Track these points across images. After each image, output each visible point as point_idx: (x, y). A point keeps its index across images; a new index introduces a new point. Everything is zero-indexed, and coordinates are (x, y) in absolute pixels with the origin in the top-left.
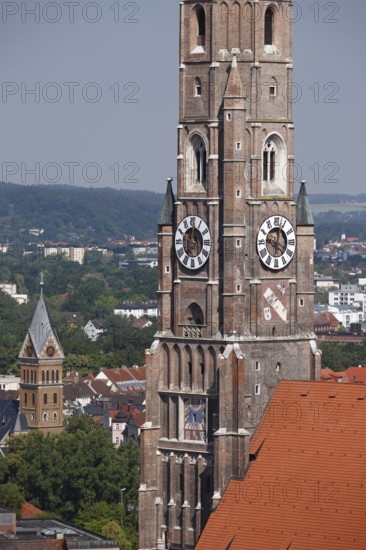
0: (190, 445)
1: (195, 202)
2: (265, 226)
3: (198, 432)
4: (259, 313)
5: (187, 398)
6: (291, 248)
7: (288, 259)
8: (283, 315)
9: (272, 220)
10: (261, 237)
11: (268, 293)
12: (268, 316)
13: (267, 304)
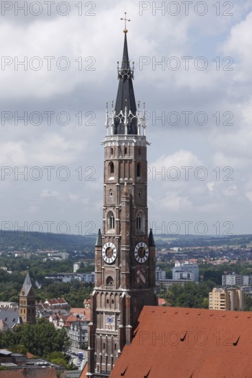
0: (108, 332)
1: (110, 237)
2: (137, 246)
3: (111, 326)
4: (135, 280)
5: (107, 313)
6: (147, 255)
7: (146, 259)
8: (144, 281)
9: (140, 244)
10: (136, 250)
11: (138, 272)
12: (138, 281)
13: (138, 276)
